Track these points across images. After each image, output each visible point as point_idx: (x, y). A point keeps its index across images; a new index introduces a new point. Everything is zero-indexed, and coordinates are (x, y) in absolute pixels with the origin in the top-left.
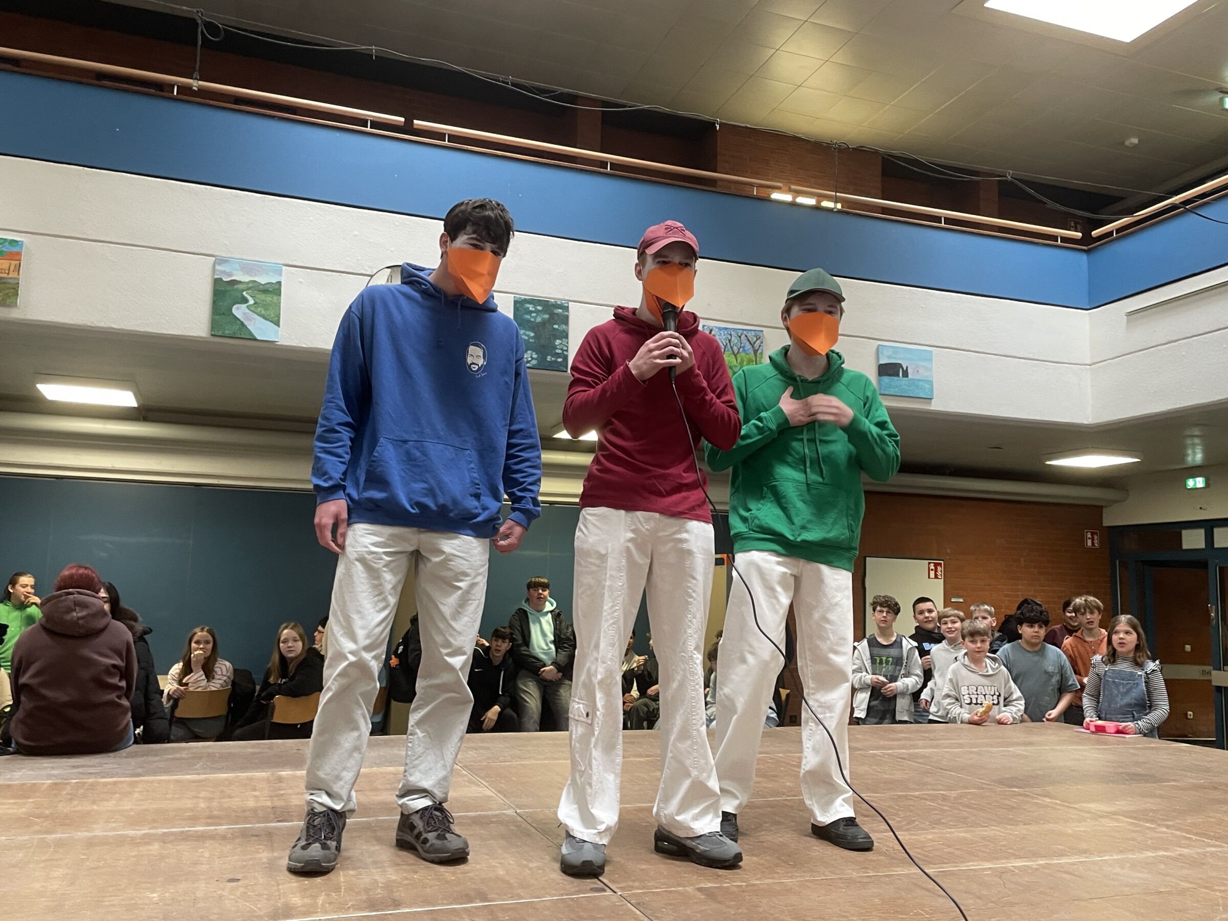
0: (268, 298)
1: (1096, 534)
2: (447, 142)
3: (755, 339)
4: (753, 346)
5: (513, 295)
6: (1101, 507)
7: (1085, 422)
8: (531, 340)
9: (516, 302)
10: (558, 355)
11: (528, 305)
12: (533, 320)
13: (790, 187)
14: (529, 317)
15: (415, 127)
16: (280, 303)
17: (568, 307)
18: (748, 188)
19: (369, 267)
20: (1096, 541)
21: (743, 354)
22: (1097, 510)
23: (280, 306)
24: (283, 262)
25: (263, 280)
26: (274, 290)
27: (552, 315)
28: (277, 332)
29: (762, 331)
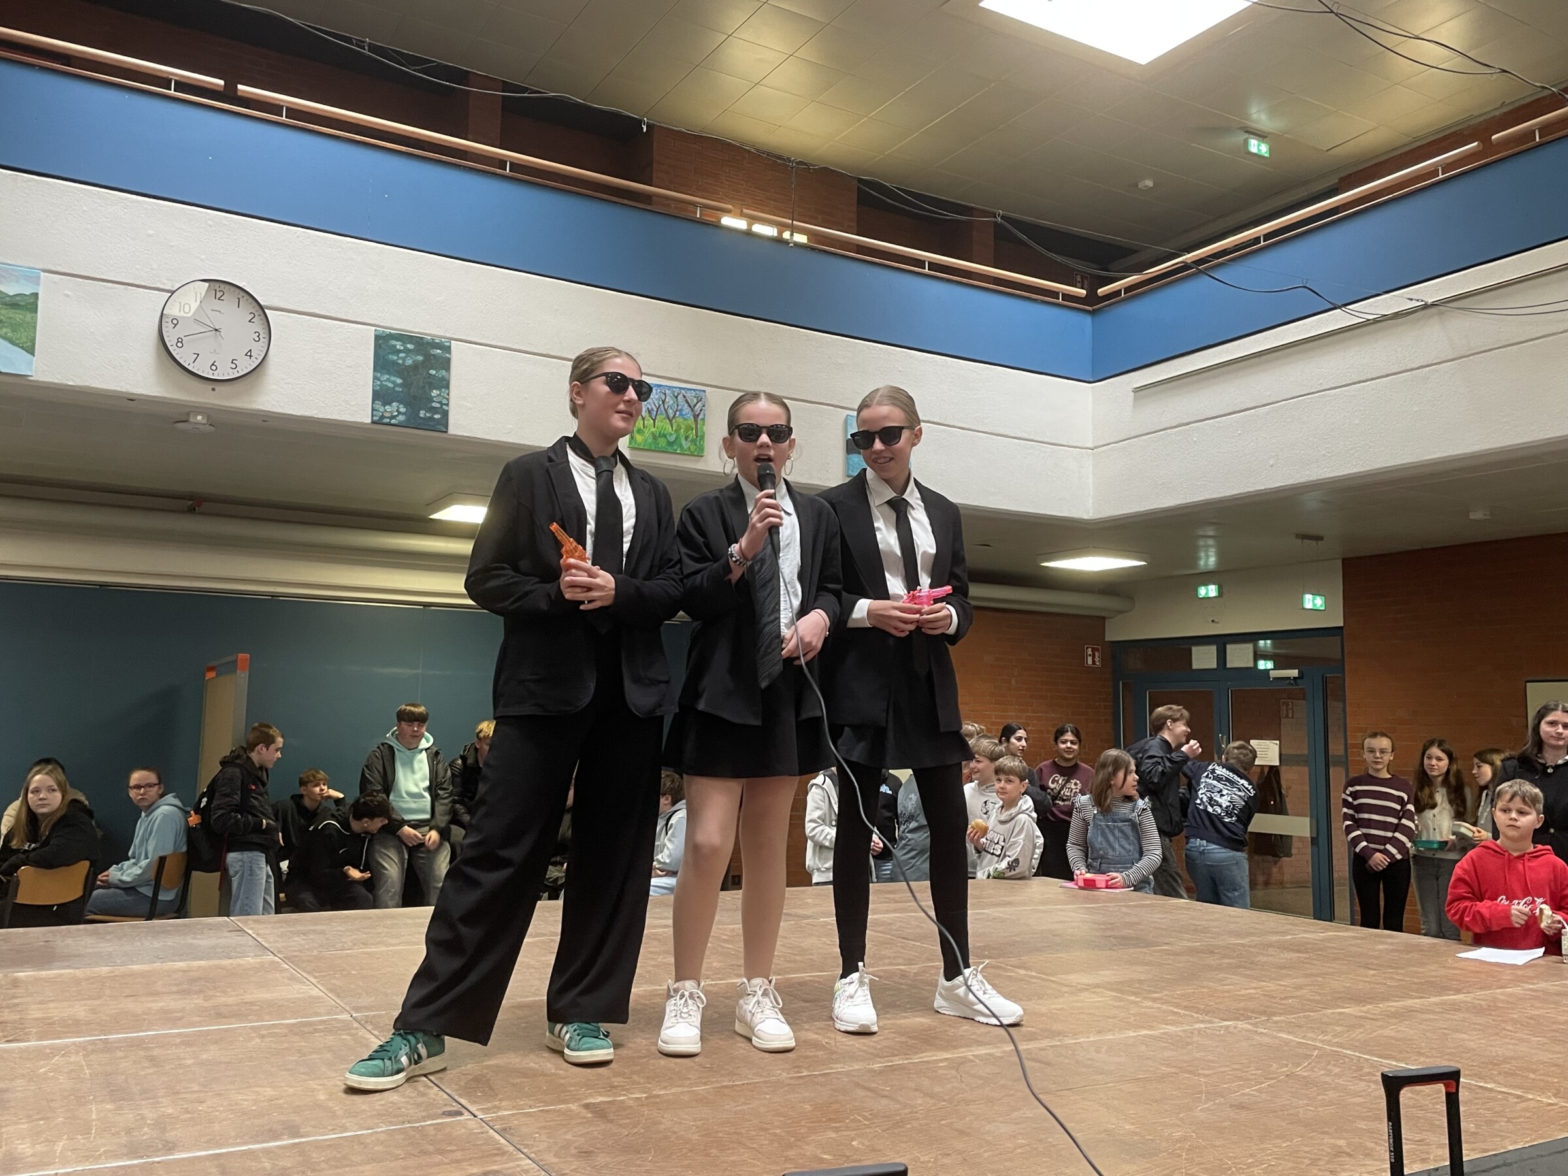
0: (18, 316)
1: (1098, 650)
2: (284, 118)
3: (695, 401)
4: (692, 410)
5: (374, 328)
6: (1104, 618)
7: (1086, 517)
8: (397, 389)
9: (377, 338)
10: (435, 410)
11: (394, 342)
12: (400, 362)
13: (742, 211)
14: (395, 358)
15: (239, 94)
16: (36, 323)
17: (450, 347)
18: (691, 208)
19: (168, 280)
20: (1097, 659)
21: (680, 420)
22: (1098, 622)
23: (35, 327)
24: (42, 267)
25: (11, 289)
26: (28, 304)
27: (428, 357)
28: (30, 363)
29: (704, 391)
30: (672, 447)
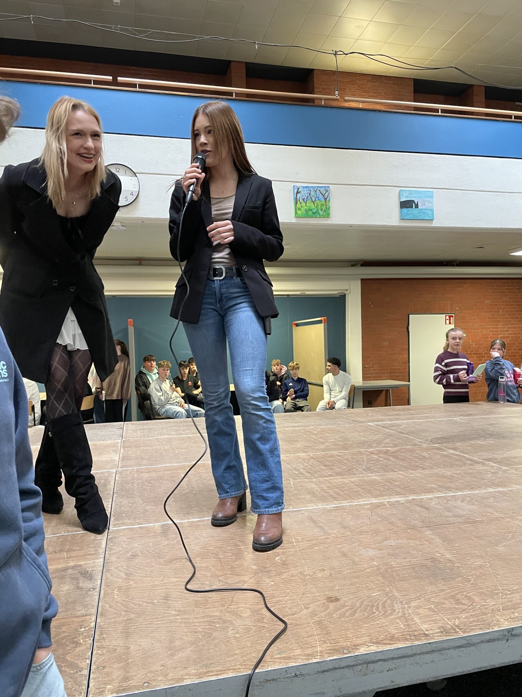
2: (138, 89)
3: (325, 192)
4: (324, 196)
13: (344, 99)
15: (119, 81)
18: (319, 101)
21: (318, 202)
29: (329, 187)
30: (315, 215)
